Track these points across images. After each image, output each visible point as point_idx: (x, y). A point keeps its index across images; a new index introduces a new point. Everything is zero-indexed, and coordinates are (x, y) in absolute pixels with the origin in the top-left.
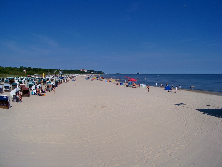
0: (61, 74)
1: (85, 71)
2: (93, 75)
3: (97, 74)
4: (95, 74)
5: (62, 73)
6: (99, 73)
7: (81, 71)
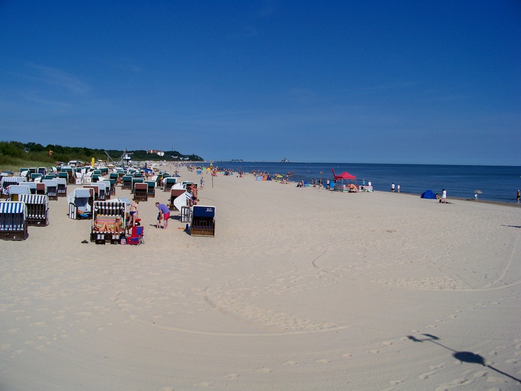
0: (128, 160)
1: (159, 154)
2: (180, 162)
3: (189, 160)
4: (183, 160)
5: (129, 158)
6: (193, 158)
7: (149, 153)
